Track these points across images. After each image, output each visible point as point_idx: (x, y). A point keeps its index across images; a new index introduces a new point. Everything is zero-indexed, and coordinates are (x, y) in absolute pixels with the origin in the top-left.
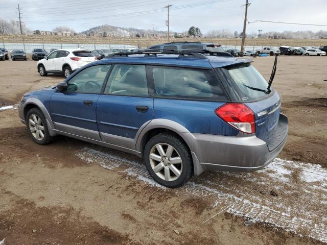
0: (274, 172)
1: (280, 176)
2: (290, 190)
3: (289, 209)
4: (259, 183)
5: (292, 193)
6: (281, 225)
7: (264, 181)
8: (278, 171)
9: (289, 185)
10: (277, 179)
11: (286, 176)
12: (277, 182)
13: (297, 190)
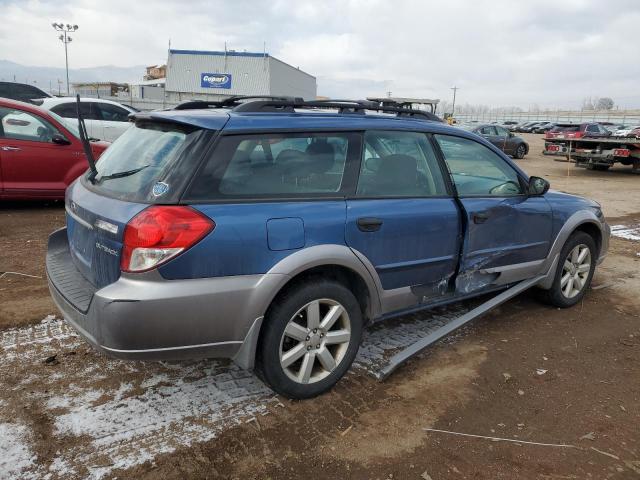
0: (96, 404)
1: (73, 405)
2: (27, 385)
3: (11, 356)
4: (97, 366)
5: (23, 382)
6: (9, 335)
7: (91, 374)
8: (90, 413)
9: (37, 394)
10: (75, 395)
11: (62, 411)
12: (66, 386)
13: (16, 392)
